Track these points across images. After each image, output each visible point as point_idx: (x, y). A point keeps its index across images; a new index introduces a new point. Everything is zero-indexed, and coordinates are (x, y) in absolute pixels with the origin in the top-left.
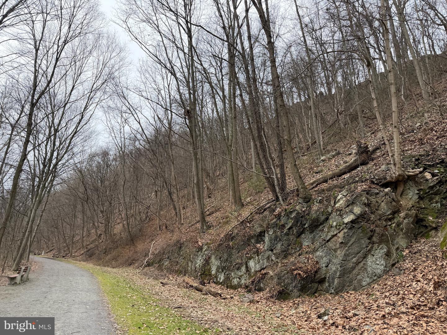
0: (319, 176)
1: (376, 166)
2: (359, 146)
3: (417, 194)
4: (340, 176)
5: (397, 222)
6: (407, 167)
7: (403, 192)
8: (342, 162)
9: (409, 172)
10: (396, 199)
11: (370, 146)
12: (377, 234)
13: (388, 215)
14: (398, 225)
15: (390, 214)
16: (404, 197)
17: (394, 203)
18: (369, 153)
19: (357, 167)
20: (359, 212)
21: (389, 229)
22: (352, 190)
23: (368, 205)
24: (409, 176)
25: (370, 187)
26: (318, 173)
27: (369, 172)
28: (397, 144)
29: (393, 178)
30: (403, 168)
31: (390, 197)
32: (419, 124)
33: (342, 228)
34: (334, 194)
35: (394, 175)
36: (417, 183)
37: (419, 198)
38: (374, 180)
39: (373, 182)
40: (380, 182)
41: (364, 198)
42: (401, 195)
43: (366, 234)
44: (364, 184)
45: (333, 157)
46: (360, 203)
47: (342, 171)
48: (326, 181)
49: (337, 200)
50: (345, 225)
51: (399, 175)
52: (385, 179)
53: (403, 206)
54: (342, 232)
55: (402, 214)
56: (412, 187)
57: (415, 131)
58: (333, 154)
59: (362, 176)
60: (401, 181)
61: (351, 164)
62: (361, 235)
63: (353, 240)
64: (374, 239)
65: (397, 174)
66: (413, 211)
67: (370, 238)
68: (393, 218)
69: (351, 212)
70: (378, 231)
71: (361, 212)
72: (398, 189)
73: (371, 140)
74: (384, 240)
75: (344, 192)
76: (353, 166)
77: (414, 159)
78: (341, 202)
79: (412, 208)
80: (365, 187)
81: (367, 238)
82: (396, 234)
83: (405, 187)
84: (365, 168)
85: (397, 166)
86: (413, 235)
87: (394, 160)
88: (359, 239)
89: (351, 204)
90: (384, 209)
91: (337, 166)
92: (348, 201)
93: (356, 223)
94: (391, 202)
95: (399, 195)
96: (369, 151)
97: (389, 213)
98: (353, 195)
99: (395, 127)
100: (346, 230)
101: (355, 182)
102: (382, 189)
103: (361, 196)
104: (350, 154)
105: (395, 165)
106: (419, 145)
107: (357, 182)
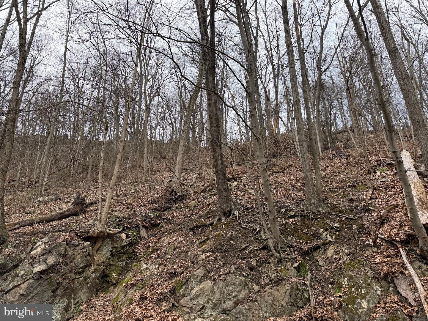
0: (27, 218)
1: (86, 219)
2: (78, 197)
3: (110, 251)
4: (49, 222)
5: (86, 276)
6: (110, 226)
7: (100, 247)
8: (57, 208)
9: (110, 230)
10: (91, 254)
11: (88, 199)
12: (63, 286)
13: (80, 268)
14: (85, 279)
15: (81, 268)
16: (99, 252)
17: (88, 257)
18: (84, 205)
19: (68, 216)
20: (52, 263)
21: (76, 282)
22: (55, 238)
23: (64, 256)
24: (109, 234)
25: (72, 239)
26: (28, 214)
27: (78, 224)
28: (108, 204)
29: (95, 234)
30: (107, 225)
31: (86, 251)
32: (132, 191)
33: (28, 278)
34: (34, 240)
35: (97, 231)
36: (113, 241)
37: (111, 255)
38: (79, 232)
39: (76, 234)
40: (83, 235)
41: (63, 248)
42: (97, 250)
43: (52, 286)
44: (67, 234)
45: (51, 201)
46: (56, 253)
47: (53, 218)
48: (31, 224)
49: (35, 247)
50: (32, 275)
51: (101, 232)
52: (88, 233)
53: (96, 260)
54: (27, 282)
55: (92, 268)
56: (108, 244)
57: (128, 196)
58: (52, 197)
59: (69, 226)
60: (101, 237)
61: (64, 212)
62: (47, 287)
63: (36, 292)
64: (59, 292)
65: (100, 230)
66: (102, 267)
67: (54, 291)
68: (83, 272)
69: (45, 261)
70: (65, 284)
71: (54, 262)
72: (96, 244)
73: (92, 194)
74: (68, 293)
75: (46, 240)
76: (65, 214)
77: (118, 219)
78: (39, 249)
79: (102, 264)
80: (67, 237)
81: (51, 291)
82: (80, 288)
83: (102, 243)
84: (75, 218)
85: (102, 223)
86: (95, 289)
87: (101, 217)
88: (42, 292)
89: (47, 252)
90: (78, 262)
91: (51, 211)
92: (46, 249)
93: (45, 274)
94: (86, 256)
95: (96, 250)
96: (85, 203)
97: (81, 266)
98: (52, 244)
99: (111, 188)
100: (31, 281)
101: (60, 231)
102: (82, 242)
103: (61, 246)
104: (68, 202)
105: (100, 221)
106: (126, 208)
107: (63, 231)
